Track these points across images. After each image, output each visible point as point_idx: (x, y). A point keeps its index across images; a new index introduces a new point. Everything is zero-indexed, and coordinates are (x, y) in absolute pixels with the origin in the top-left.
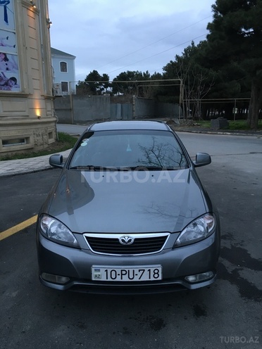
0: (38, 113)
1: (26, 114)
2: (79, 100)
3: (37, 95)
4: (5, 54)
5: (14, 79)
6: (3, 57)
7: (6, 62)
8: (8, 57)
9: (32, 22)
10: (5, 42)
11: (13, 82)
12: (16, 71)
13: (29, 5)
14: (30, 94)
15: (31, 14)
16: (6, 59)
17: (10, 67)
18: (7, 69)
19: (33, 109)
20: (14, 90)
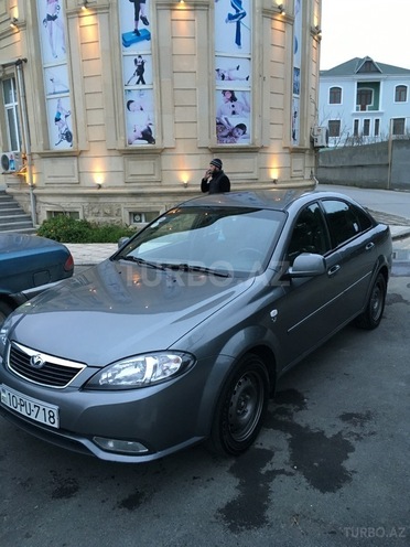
0: (274, 174)
1: (254, 176)
2: (404, 149)
3: (275, 148)
4: (232, 92)
5: (242, 127)
6: (229, 96)
7: (234, 103)
8: (236, 95)
9: (278, 38)
10: (235, 74)
11: (241, 131)
12: (247, 114)
13: (274, 13)
14: (262, 147)
15: (279, 25)
16: (233, 99)
17: (237, 109)
18: (234, 113)
19: (265, 168)
20: (241, 142)
